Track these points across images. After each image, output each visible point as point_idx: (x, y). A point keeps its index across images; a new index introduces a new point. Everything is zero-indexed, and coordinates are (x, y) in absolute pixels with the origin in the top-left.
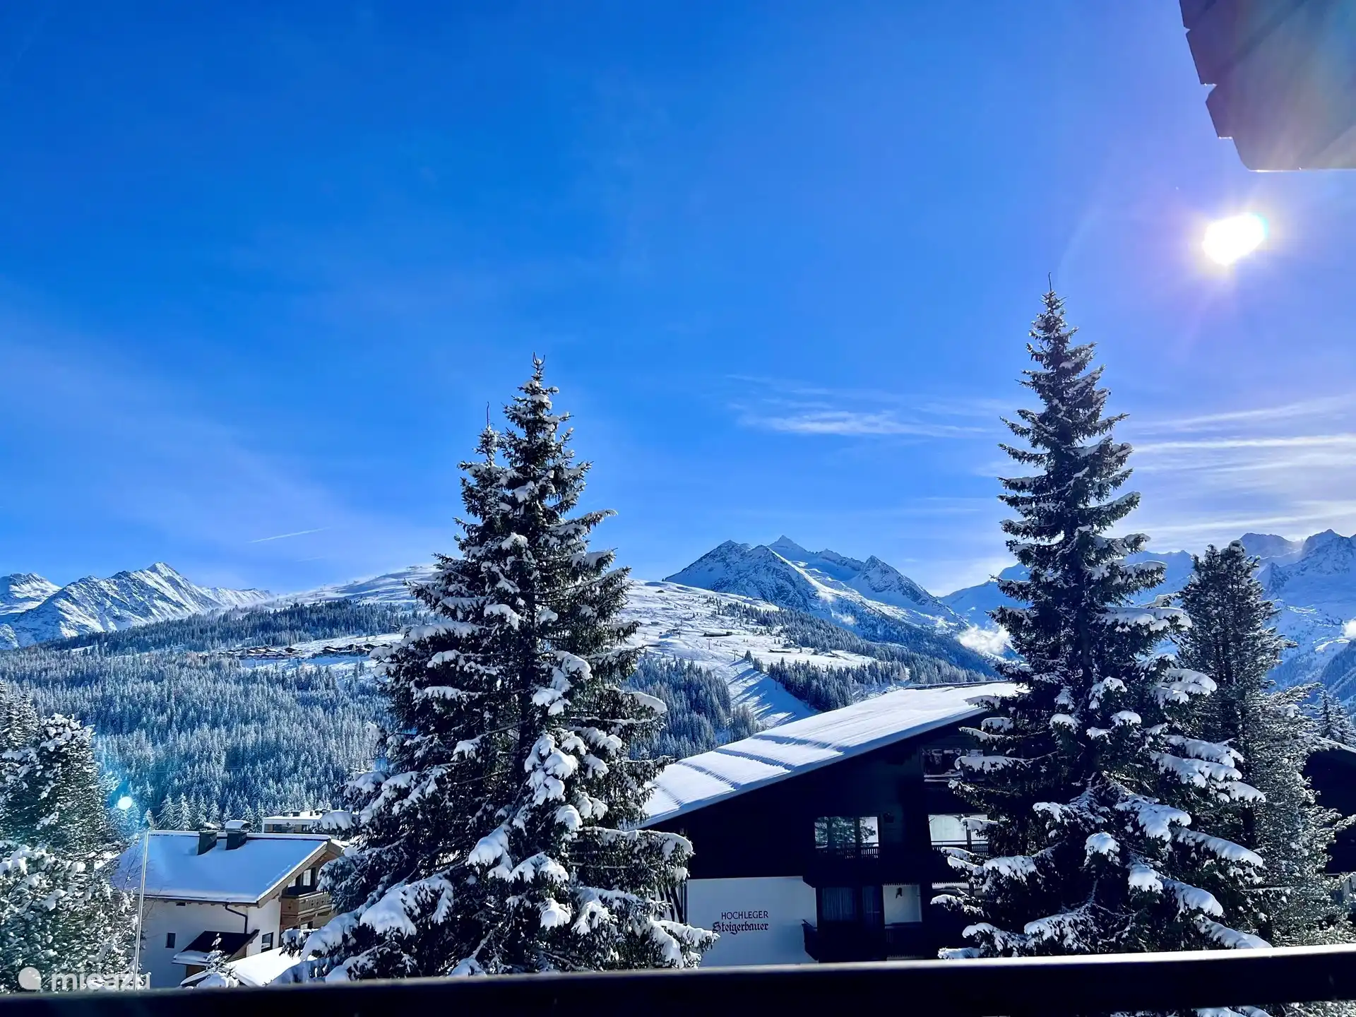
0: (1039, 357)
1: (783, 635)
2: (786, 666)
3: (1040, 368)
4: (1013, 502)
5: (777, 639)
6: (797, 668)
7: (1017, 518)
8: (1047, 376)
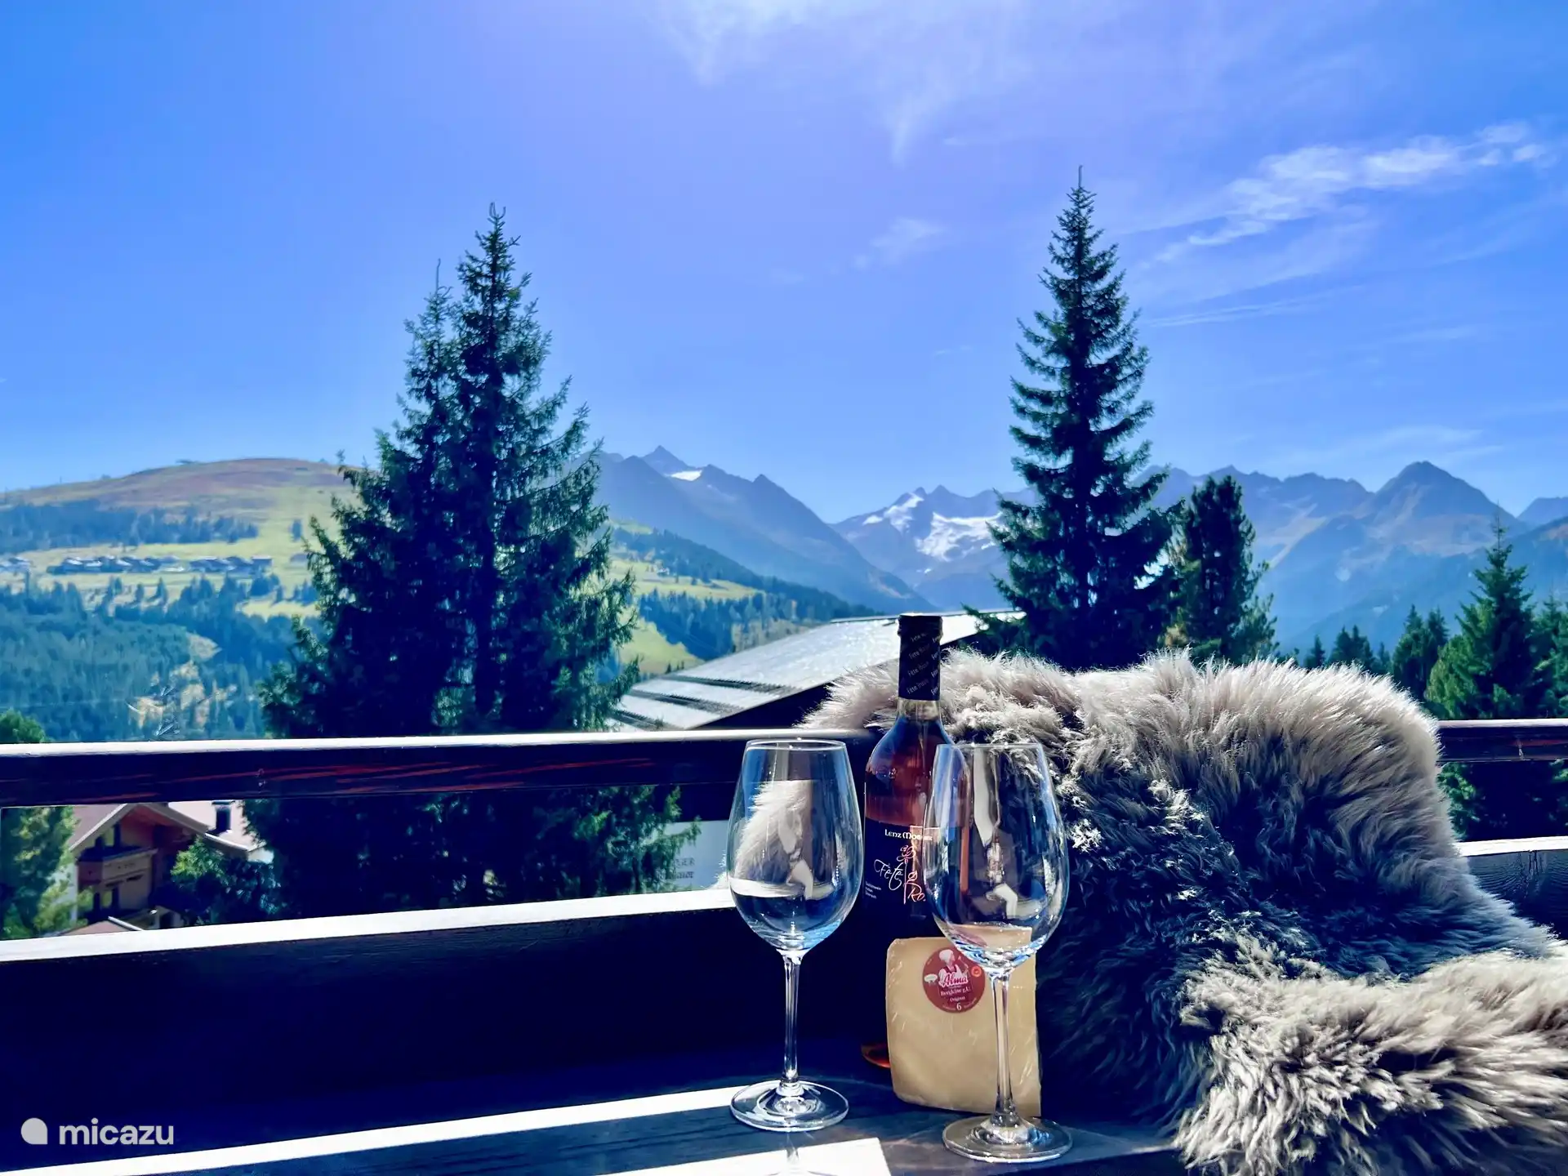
0: (1061, 260)
1: (659, 562)
2: (660, 595)
3: (1062, 273)
4: (1021, 411)
5: (650, 566)
6: (672, 598)
7: (1029, 428)
8: (1067, 282)
